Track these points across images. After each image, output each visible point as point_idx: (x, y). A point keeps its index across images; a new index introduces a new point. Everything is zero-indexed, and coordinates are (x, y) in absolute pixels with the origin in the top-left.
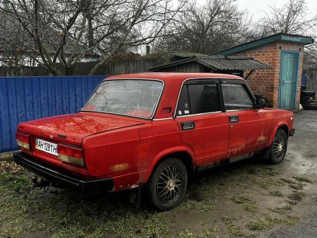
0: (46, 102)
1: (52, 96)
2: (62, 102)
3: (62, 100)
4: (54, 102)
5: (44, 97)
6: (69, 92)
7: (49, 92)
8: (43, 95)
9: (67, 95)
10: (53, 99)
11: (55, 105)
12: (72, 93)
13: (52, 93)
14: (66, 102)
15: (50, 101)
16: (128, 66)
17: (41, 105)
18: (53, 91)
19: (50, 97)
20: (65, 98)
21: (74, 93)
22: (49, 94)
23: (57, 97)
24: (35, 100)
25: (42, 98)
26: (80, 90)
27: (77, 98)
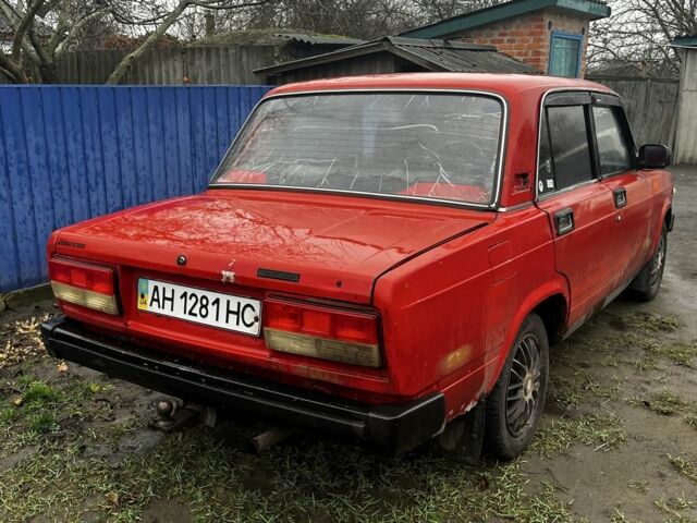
0: (42, 161)
1: (56, 142)
2: (85, 159)
3: (84, 154)
4: (62, 158)
5: (37, 146)
6: (100, 129)
7: (50, 129)
8: (34, 139)
9: (97, 141)
10: (62, 150)
11: (68, 167)
12: (110, 133)
13: (56, 134)
14: (94, 160)
15: (54, 158)
16: (192, 63)
17: (29, 167)
18: (60, 128)
19: (52, 147)
20: (93, 149)
21: (113, 133)
22: (51, 138)
23: (72, 146)
24: (13, 154)
25: (32, 149)
26: (129, 126)
27: (123, 146)
